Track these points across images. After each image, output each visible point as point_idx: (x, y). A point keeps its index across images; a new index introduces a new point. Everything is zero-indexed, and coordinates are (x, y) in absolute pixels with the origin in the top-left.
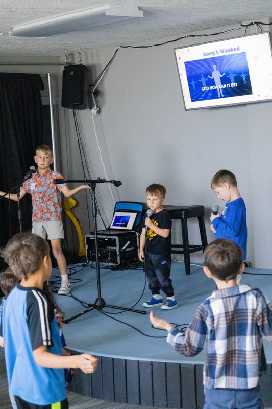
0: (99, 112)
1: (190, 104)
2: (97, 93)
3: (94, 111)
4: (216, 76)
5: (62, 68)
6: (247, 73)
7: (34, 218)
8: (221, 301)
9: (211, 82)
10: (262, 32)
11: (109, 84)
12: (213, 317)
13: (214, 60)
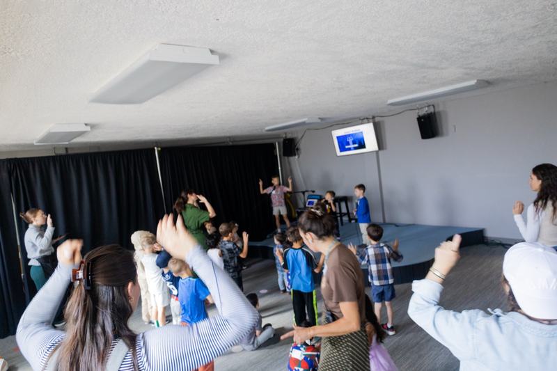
0: (299, 157)
1: (339, 153)
2: (297, 149)
3: (297, 157)
4: (350, 140)
5: (282, 140)
6: (363, 139)
7: (273, 206)
8: (372, 249)
9: (348, 144)
10: (369, 122)
11: (302, 145)
12: (368, 256)
13: (349, 135)
